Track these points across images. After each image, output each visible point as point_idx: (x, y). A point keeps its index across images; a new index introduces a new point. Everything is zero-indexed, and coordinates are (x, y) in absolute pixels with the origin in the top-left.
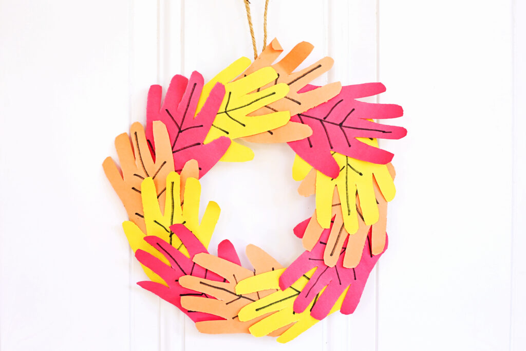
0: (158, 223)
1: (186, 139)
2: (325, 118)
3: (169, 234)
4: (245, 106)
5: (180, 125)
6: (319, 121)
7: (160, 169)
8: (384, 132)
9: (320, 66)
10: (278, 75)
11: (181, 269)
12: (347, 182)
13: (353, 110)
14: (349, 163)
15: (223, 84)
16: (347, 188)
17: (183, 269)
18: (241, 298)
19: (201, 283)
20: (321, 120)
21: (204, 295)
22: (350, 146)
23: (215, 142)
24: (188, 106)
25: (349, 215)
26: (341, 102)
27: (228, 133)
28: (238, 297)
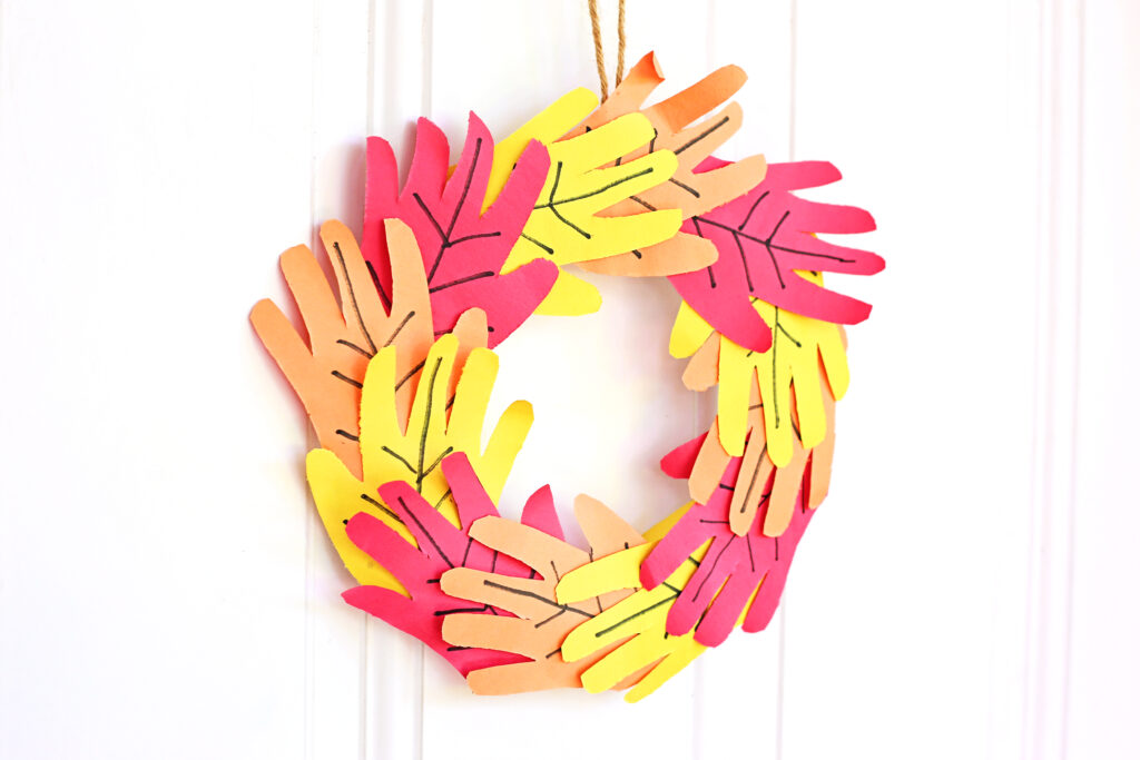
0: (392, 453)
1: (459, 262)
2: (741, 228)
3: (416, 477)
4: (592, 194)
5: (445, 230)
6: (731, 234)
7: (399, 329)
8: (841, 260)
9: (727, 119)
10: (656, 133)
11: (441, 554)
12: (774, 361)
13: (788, 213)
14: (779, 322)
15: (544, 143)
16: (774, 372)
17: (446, 554)
18: (567, 611)
19: (486, 582)
20: (734, 232)
21: (488, 610)
22: (783, 287)
23: (525, 270)
24: (467, 188)
25: (777, 427)
26: (767, 197)
27: (551, 251)
28: (560, 610)
